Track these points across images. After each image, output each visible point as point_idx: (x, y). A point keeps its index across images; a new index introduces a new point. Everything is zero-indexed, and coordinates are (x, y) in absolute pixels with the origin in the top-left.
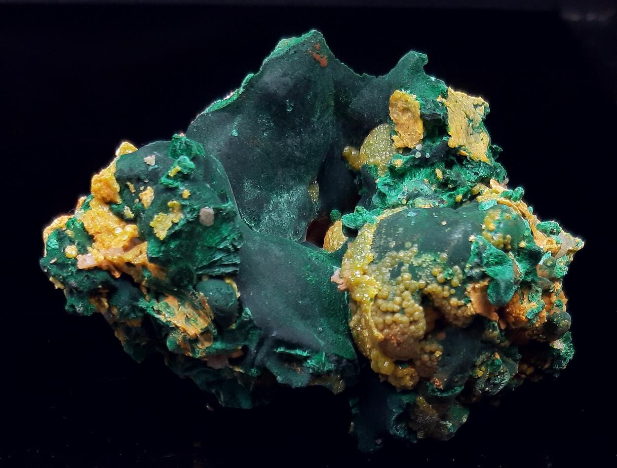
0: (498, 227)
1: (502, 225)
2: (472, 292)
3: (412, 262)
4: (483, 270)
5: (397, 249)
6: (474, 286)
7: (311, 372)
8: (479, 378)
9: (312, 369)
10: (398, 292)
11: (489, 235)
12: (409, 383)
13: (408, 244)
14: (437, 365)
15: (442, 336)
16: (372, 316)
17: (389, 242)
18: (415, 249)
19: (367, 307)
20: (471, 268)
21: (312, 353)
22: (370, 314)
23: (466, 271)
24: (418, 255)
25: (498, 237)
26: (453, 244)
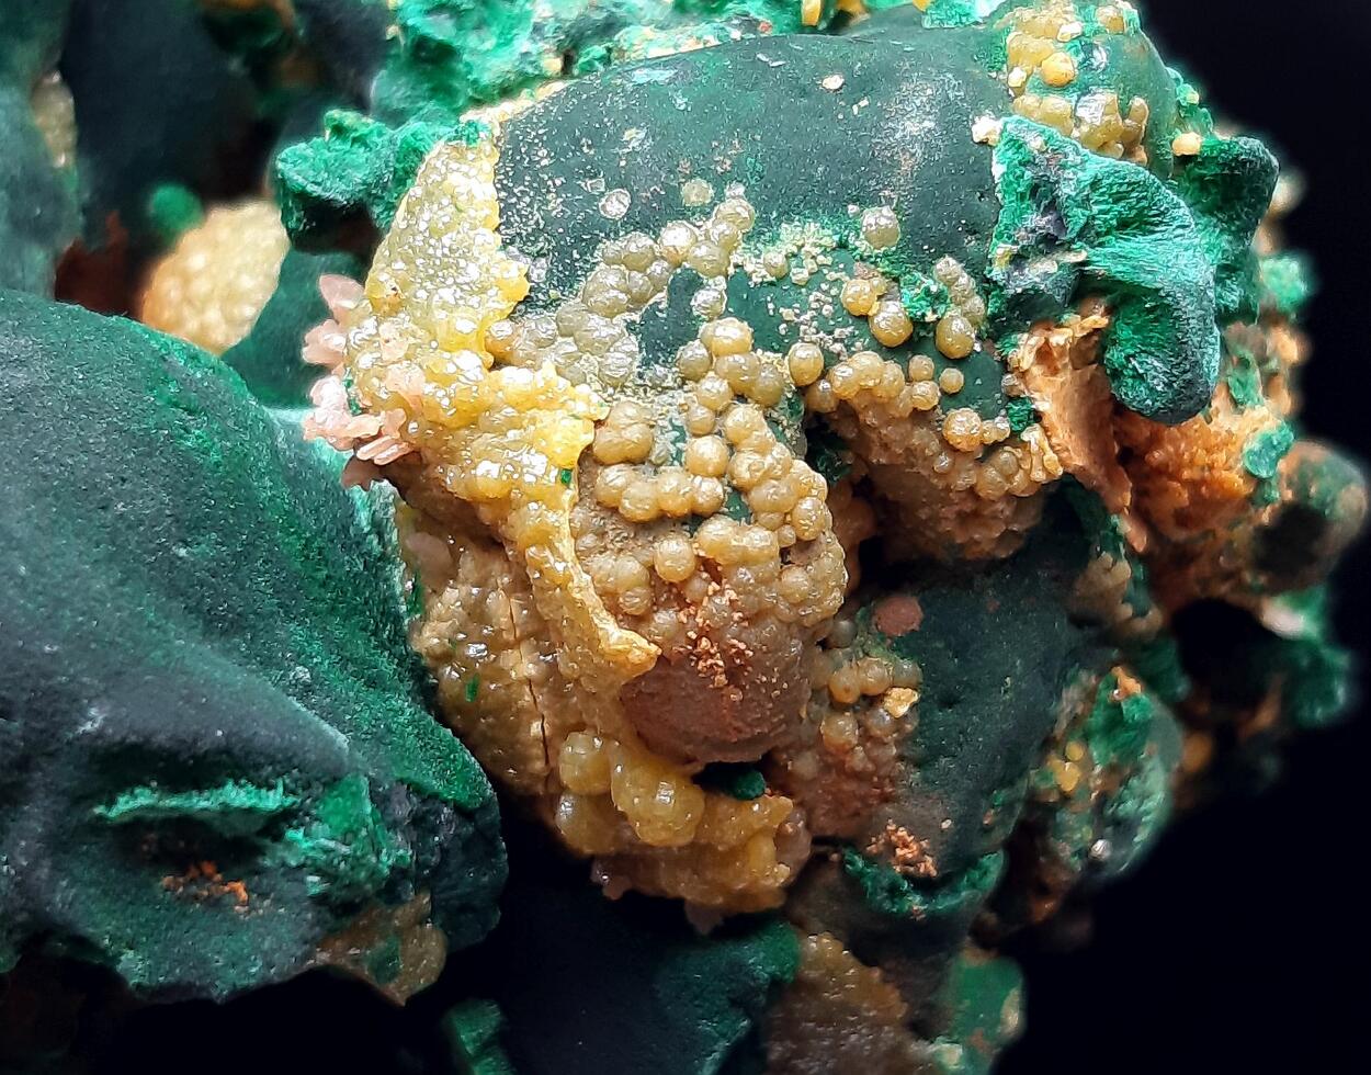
0: (1085, 65)
1: (1100, 57)
2: (1037, 371)
3: (736, 266)
4: (1072, 258)
5: (647, 219)
6: (1047, 342)
7: (315, 890)
8: (1066, 798)
9: (317, 871)
10: (701, 414)
11: (1058, 103)
12: (771, 873)
13: (695, 192)
14: (901, 758)
15: (905, 613)
16: (581, 555)
17: (592, 199)
18: (737, 204)
19: (551, 517)
20: (1018, 260)
21: (307, 786)
22: (566, 546)
23: (997, 272)
24: (762, 231)
25: (1097, 108)
26: (906, 165)
